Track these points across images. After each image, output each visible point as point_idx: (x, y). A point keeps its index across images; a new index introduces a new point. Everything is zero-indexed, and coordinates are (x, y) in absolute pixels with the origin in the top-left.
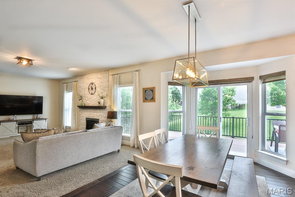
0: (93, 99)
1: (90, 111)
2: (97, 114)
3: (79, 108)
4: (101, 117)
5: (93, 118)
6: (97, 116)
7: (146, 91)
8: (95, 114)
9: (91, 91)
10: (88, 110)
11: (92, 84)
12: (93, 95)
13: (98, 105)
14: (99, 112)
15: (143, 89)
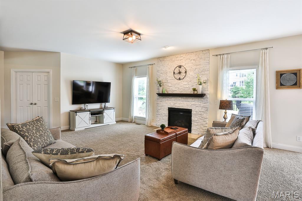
0: (180, 85)
1: (175, 100)
2: (188, 103)
3: (159, 96)
4: (195, 107)
5: (181, 108)
6: (188, 105)
7: (281, 75)
8: (185, 103)
9: (178, 76)
10: (172, 98)
11: (180, 67)
12: (182, 81)
13: (192, 93)
14: (192, 101)
15: (277, 72)
